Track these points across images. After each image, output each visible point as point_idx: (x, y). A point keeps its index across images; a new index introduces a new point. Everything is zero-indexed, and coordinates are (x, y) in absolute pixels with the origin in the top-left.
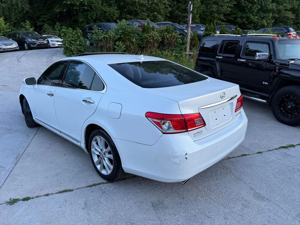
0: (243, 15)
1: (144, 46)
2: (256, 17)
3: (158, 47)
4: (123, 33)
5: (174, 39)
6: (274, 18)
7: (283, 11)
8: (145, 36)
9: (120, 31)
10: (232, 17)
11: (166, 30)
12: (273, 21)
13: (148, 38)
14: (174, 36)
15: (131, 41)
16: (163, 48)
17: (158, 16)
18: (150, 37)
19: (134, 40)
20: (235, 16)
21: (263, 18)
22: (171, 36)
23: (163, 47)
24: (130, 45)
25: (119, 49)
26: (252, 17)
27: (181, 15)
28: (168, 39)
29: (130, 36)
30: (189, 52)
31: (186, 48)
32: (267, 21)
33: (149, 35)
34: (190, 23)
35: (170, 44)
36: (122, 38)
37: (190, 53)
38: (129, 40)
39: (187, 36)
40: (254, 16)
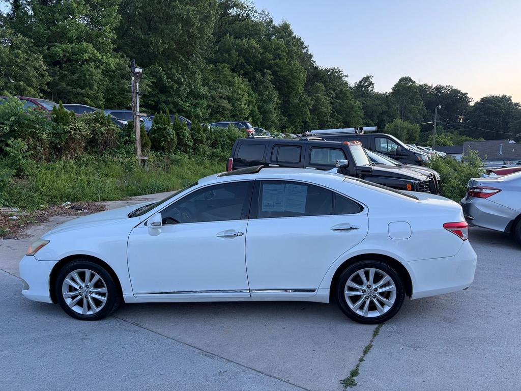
0: (169, 99)
1: (61, 146)
2: (187, 104)
3: (85, 149)
4: (17, 122)
5: (113, 135)
6: (209, 107)
7: (218, 99)
8: (64, 129)
9: (13, 118)
10: (153, 101)
11: (96, 120)
12: (209, 111)
13: (70, 132)
14: (113, 130)
15: (38, 138)
16: (93, 149)
17: (29, 88)
18: (75, 130)
19: (44, 136)
20: (156, 99)
21: (196, 106)
22: (109, 129)
23: (93, 147)
24: (35, 145)
25: (16, 152)
26: (181, 103)
27: (71, 90)
28: (102, 134)
29: (35, 128)
30: (141, 156)
31: (135, 150)
32: (201, 111)
33: (70, 126)
34: (138, 110)
35: (106, 144)
36: (15, 131)
37: (143, 158)
38: (33, 135)
39: (135, 131)
40: (184, 102)
